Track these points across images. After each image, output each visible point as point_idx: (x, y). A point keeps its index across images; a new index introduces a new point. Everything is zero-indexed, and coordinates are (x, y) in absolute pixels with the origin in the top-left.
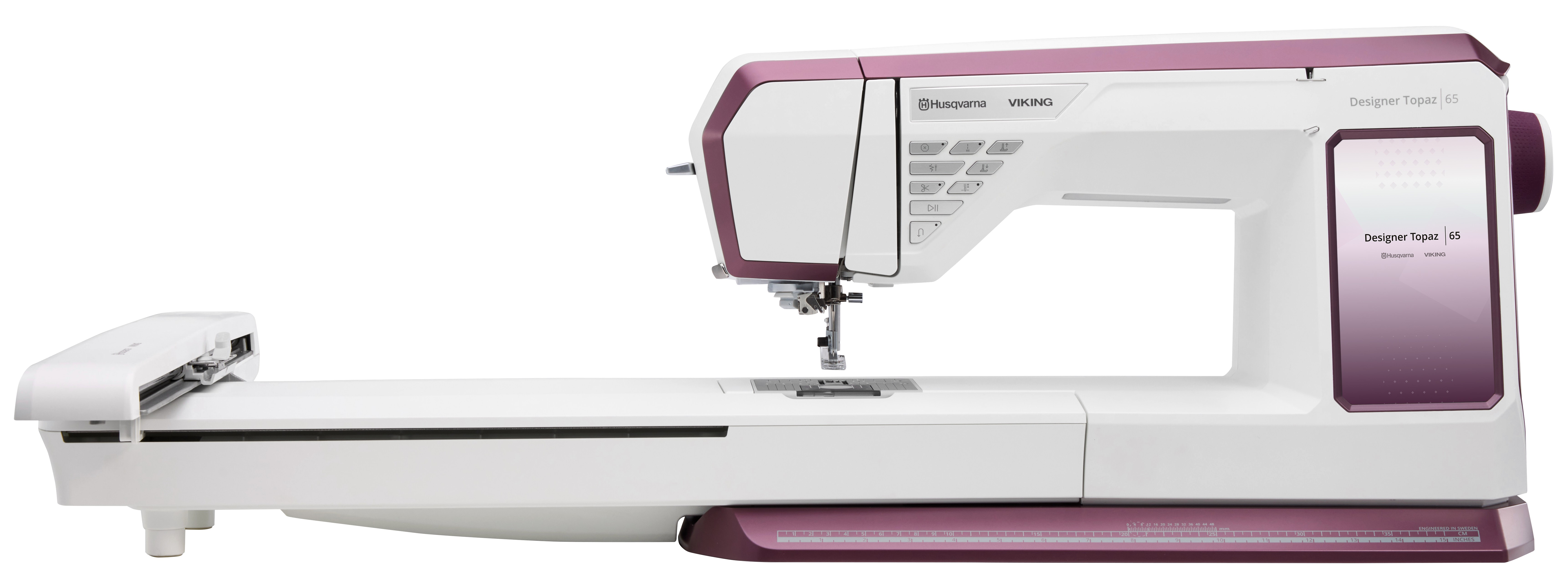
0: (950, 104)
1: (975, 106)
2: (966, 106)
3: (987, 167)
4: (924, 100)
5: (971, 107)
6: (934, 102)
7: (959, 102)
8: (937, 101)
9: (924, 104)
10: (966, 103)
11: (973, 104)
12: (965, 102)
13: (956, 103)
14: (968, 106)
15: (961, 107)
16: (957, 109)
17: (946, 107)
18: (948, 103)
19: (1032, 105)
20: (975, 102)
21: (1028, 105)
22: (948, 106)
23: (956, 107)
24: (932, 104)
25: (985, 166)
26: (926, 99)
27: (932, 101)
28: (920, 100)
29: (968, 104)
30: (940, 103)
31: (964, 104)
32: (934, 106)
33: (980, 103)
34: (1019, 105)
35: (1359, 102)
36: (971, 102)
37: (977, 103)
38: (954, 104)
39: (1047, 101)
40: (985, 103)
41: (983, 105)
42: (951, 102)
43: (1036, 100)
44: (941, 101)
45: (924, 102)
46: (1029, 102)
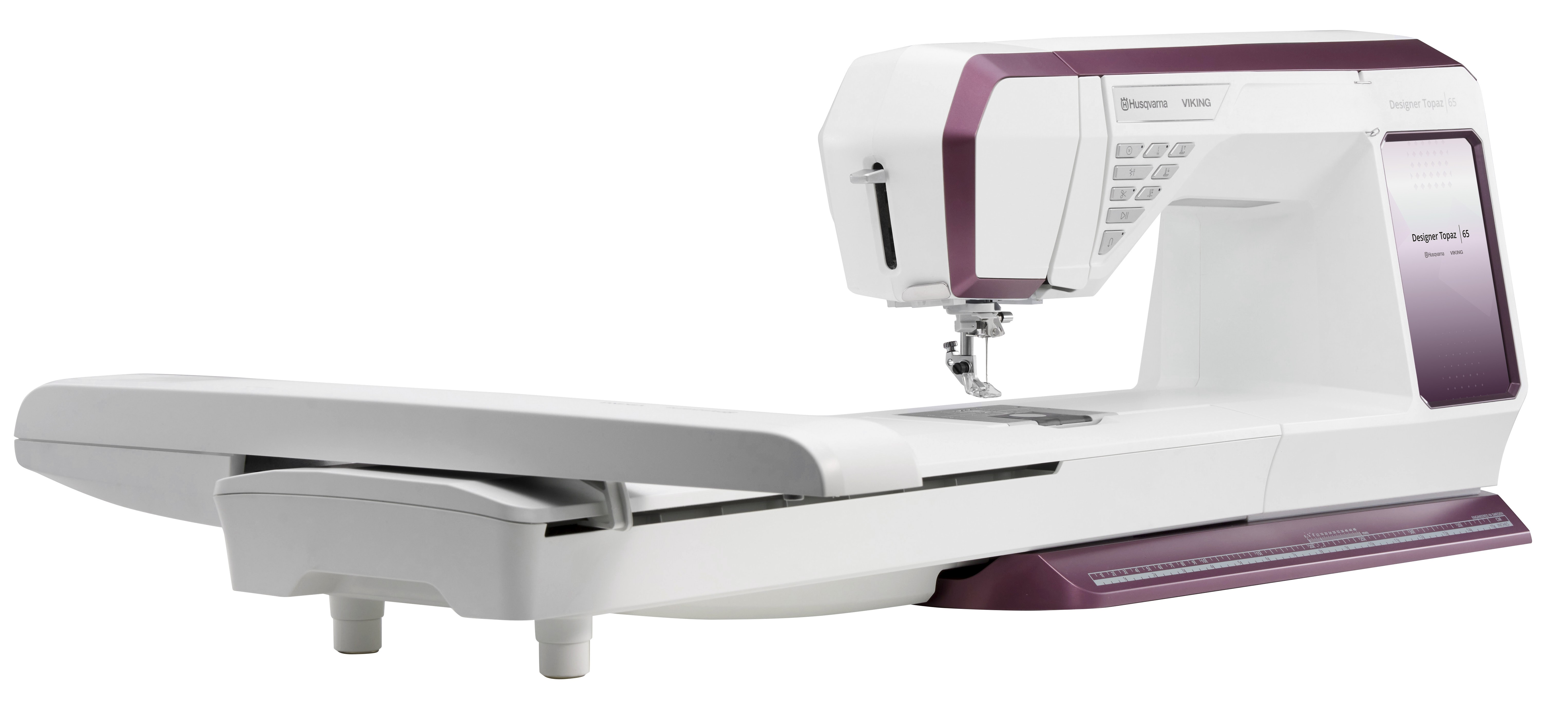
0: (1143, 104)
1: (1159, 106)
2: (1154, 105)
4: (1124, 100)
6: (1132, 102)
7: (1149, 101)
8: (1133, 100)
9: (1126, 104)
10: (1154, 103)
11: (1158, 103)
12: (1154, 101)
15: (1150, 107)
16: (1148, 109)
18: (1141, 103)
19: (1198, 105)
21: (1195, 106)
22: (1141, 106)
23: (1146, 106)
25: (1168, 170)
27: (1130, 100)
28: (1122, 100)
30: (1135, 102)
32: (1132, 106)
33: (1164, 103)
34: (1191, 105)
35: (1395, 105)
36: (1157, 102)
37: (1161, 103)
38: (1146, 103)
39: (1207, 101)
40: (1167, 104)
41: (1166, 105)
42: (1143, 102)
43: (1200, 101)
44: (1136, 100)
45: (1124, 101)
46: (1195, 102)
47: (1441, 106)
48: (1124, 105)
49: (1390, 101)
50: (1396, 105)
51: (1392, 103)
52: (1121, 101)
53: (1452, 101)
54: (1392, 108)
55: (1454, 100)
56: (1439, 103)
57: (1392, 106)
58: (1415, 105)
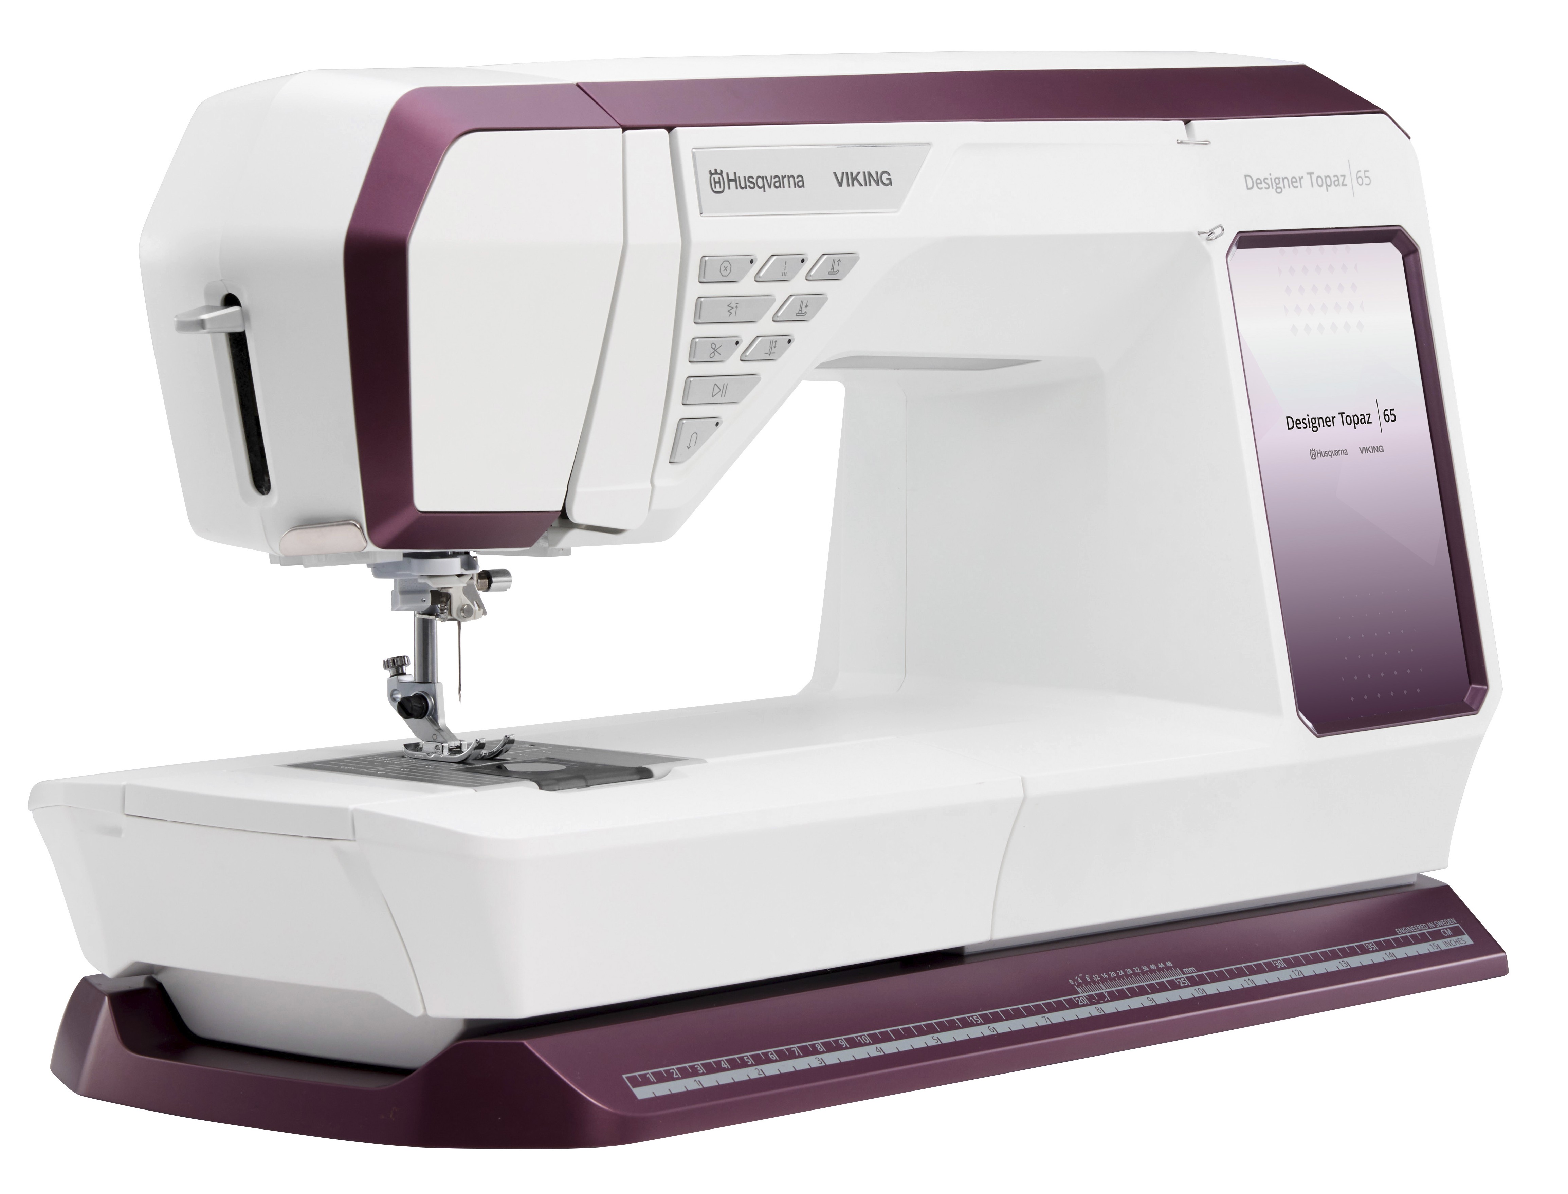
0: (754, 181)
1: (790, 187)
2: (777, 184)
3: (806, 307)
4: (716, 173)
5: (784, 187)
6: (732, 177)
7: (766, 177)
8: (735, 173)
9: (720, 181)
10: (777, 179)
11: (786, 180)
12: (776, 177)
13: (762, 178)
14: (780, 186)
15: (770, 187)
16: (765, 191)
17: (749, 186)
18: (751, 179)
19: (866, 185)
20: (789, 177)
21: (861, 185)
22: (752, 185)
23: (764, 186)
24: (729, 180)
25: (805, 304)
26: (719, 171)
27: (727, 174)
28: (711, 174)
29: (779, 181)
30: (739, 177)
31: (773, 180)
32: (732, 184)
33: (797, 180)
34: (848, 185)
35: (1255, 183)
36: (783, 177)
37: (791, 179)
38: (760, 180)
39: (885, 176)
40: (802, 180)
41: (800, 184)
42: (755, 178)
43: (870, 174)
44: (741, 174)
45: (717, 177)
46: (861, 178)
47: (1343, 185)
48: (716, 182)
49: (1246, 176)
50: (1257, 184)
51: (1249, 179)
52: (709, 175)
53: (1363, 177)
54: (1248, 189)
55: (1367, 174)
56: (1338, 180)
57: (1250, 186)
58: (1292, 182)
